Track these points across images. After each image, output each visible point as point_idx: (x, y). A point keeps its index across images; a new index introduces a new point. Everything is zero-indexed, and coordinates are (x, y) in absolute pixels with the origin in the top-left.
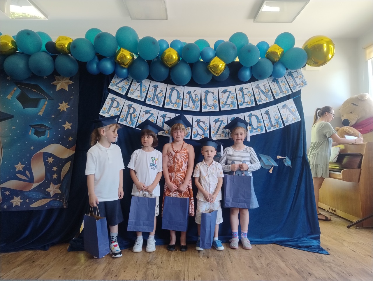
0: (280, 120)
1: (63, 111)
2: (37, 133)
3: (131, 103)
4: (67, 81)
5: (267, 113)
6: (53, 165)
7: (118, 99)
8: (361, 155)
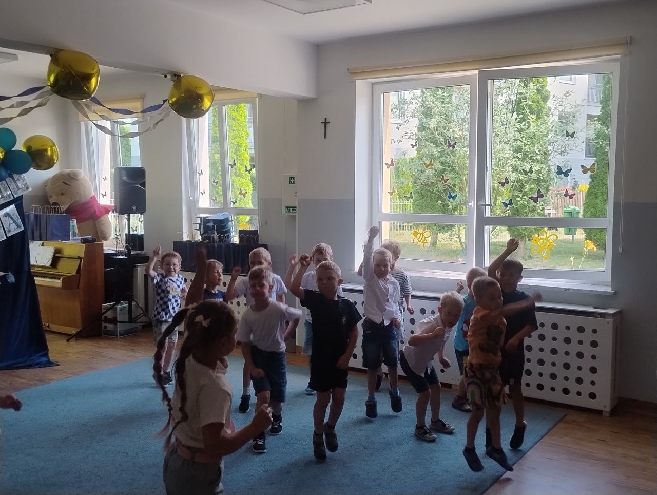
8: (80, 258)
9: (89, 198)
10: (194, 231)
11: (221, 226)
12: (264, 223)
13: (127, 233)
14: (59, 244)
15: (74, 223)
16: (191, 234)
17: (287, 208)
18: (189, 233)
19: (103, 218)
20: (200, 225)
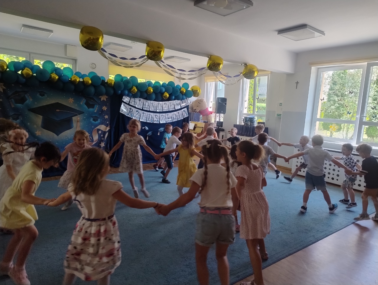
0: (182, 116)
1: (105, 110)
2: (94, 120)
3: (131, 107)
4: (106, 96)
5: (179, 113)
6: (101, 134)
7: (126, 105)
8: (203, 127)
9: (206, 108)
10: (241, 121)
11: (251, 120)
12: (268, 120)
13: (218, 121)
14: (196, 123)
15: (201, 116)
16: (240, 122)
17: (277, 114)
18: (239, 122)
19: (209, 115)
20: (244, 119)
